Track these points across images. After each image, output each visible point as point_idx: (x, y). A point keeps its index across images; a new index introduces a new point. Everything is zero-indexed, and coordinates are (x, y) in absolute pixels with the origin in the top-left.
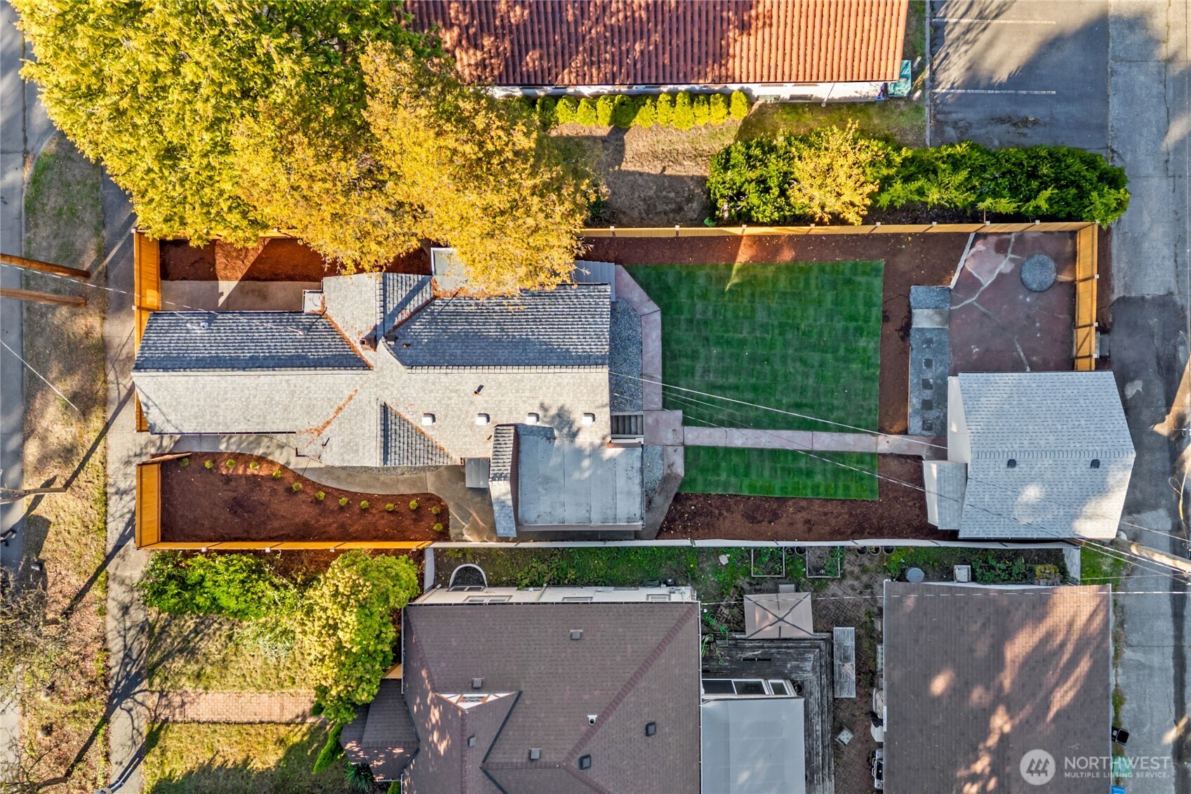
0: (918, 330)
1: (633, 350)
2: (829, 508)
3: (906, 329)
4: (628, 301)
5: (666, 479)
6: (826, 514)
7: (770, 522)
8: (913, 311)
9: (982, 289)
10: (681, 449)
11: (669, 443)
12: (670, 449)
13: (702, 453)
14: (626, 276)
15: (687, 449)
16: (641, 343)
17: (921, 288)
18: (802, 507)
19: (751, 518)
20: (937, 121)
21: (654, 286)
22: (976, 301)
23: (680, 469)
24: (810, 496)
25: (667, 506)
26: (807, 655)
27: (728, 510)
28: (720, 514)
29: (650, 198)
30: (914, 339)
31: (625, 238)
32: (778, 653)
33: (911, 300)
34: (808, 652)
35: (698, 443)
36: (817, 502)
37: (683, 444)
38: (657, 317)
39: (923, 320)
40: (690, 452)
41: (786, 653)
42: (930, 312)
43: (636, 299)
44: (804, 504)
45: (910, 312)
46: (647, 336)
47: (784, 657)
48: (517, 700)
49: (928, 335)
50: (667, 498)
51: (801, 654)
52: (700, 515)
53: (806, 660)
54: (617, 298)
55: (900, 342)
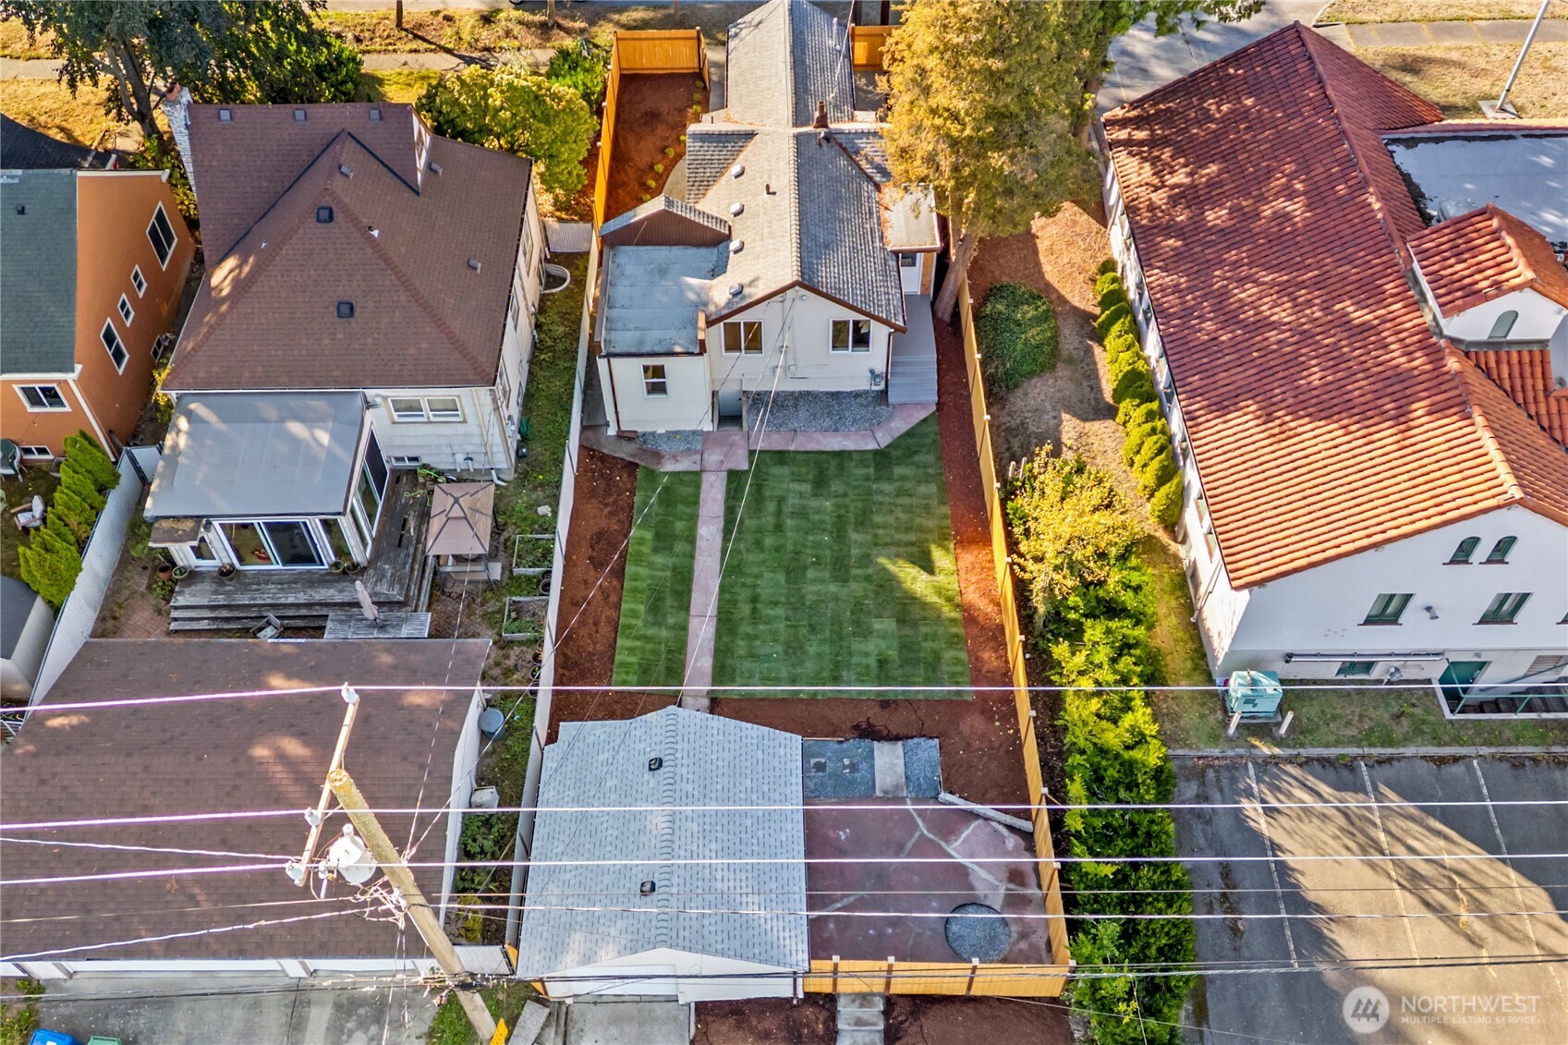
0: (872, 751)
1: (828, 423)
2: (605, 629)
3: (870, 733)
4: (890, 417)
5: (658, 456)
6: (596, 624)
7: (590, 558)
8: (900, 743)
9: (943, 844)
10: (697, 468)
11: (705, 456)
12: (698, 457)
13: (691, 490)
14: (923, 414)
15: (698, 474)
16: (836, 430)
17: (936, 754)
18: (608, 596)
19: (600, 536)
20: (1203, 771)
21: (911, 441)
22: (922, 835)
23: (669, 466)
24: (624, 606)
25: (622, 455)
26: (397, 588)
27: (611, 513)
28: (606, 505)
29: (1026, 429)
30: (857, 746)
31: (971, 410)
32: (407, 555)
33: (916, 740)
34: (401, 588)
35: (705, 486)
36: (614, 615)
37: (702, 471)
38: (872, 446)
39: (888, 761)
40: (693, 477)
41: (405, 564)
42: (901, 769)
43: (893, 425)
44: (613, 598)
45: (896, 738)
46: (845, 436)
47: (400, 561)
48: (411, 188)
49: (864, 766)
50: (633, 456)
51: (400, 579)
52: (608, 485)
53: (391, 585)
54: (894, 407)
55: (849, 724)
